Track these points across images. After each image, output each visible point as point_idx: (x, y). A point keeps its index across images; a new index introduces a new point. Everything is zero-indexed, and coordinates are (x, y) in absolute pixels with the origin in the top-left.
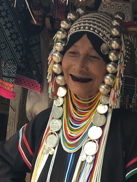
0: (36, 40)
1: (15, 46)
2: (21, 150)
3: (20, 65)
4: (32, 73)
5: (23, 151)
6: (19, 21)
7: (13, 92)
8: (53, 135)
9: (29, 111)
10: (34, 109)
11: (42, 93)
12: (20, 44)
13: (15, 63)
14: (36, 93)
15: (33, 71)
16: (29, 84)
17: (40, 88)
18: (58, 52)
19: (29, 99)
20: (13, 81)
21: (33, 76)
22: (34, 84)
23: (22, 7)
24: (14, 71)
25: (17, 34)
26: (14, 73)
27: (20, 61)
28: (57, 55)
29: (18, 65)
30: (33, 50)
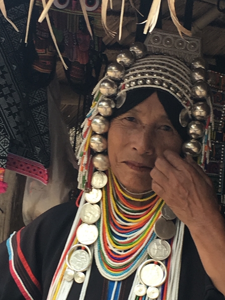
0: (41, 98)
1: (7, 106)
2: (15, 275)
3: (15, 137)
4: (34, 150)
5: (19, 278)
6: (14, 66)
7: (3, 182)
8: (82, 250)
9: (28, 212)
10: (36, 210)
11: (49, 184)
12: (14, 103)
13: (7, 134)
14: (40, 184)
15: (36, 147)
16: (28, 168)
17: (46, 176)
18: (101, 117)
19: (29, 193)
20: (4, 163)
21: (35, 155)
22: (36, 169)
23: (19, 42)
24: (5, 148)
25: (10, 86)
26: (4, 150)
27: (15, 131)
28: (98, 121)
29: (11, 137)
30: (36, 113)
